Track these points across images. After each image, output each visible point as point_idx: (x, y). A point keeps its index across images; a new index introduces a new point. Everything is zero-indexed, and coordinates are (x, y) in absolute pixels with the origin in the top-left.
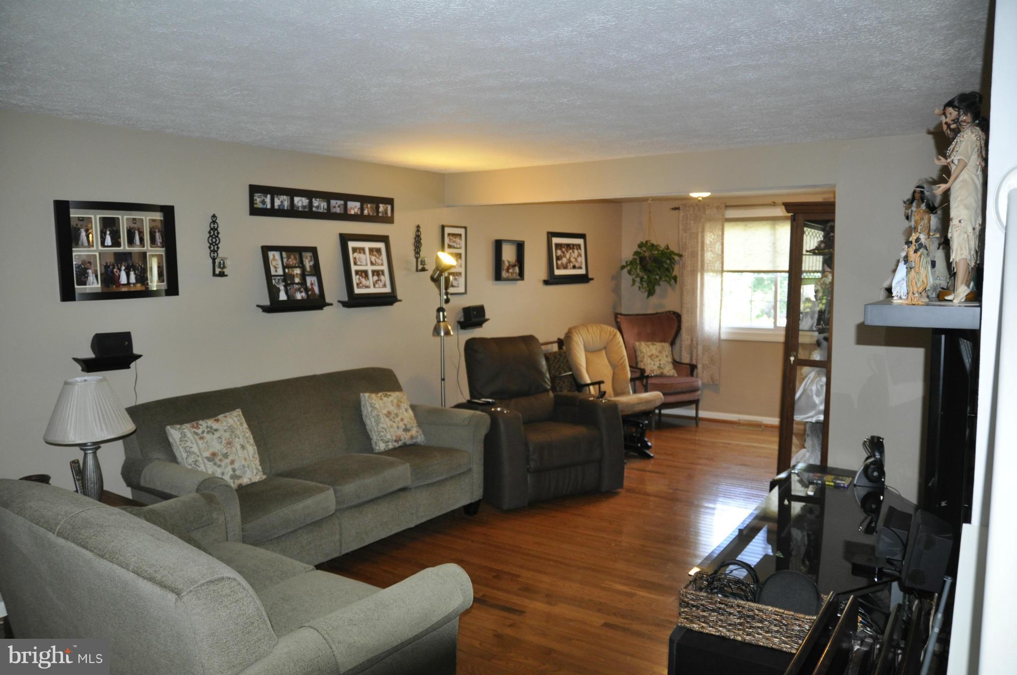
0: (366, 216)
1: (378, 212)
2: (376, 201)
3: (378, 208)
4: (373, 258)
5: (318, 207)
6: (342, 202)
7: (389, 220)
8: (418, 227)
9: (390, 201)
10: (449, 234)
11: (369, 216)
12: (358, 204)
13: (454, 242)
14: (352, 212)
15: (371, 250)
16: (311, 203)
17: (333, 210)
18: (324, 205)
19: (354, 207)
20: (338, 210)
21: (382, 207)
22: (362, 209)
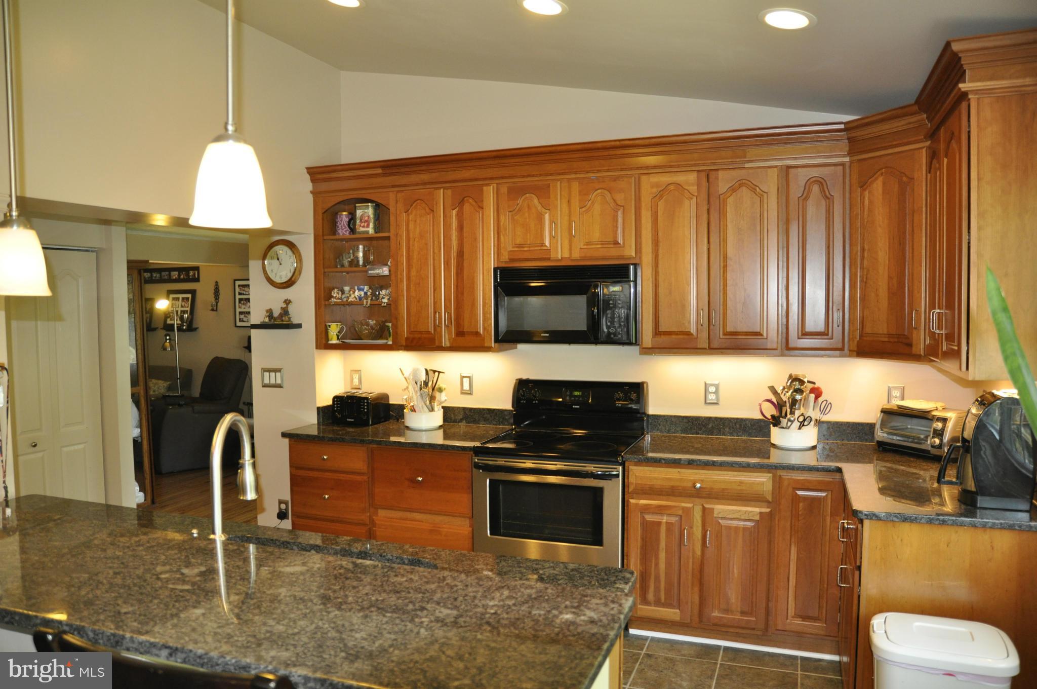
0: (182, 279)
1: (189, 276)
2: (187, 270)
3: (189, 273)
4: (183, 303)
5: (155, 277)
6: (167, 273)
7: (197, 280)
8: (217, 282)
9: (197, 269)
10: (239, 286)
11: (184, 278)
12: (177, 273)
13: (244, 290)
14: (174, 278)
15: (183, 299)
16: (152, 275)
17: (163, 278)
18: (158, 275)
19: (175, 275)
20: (166, 277)
21: (191, 273)
22: (179, 275)
